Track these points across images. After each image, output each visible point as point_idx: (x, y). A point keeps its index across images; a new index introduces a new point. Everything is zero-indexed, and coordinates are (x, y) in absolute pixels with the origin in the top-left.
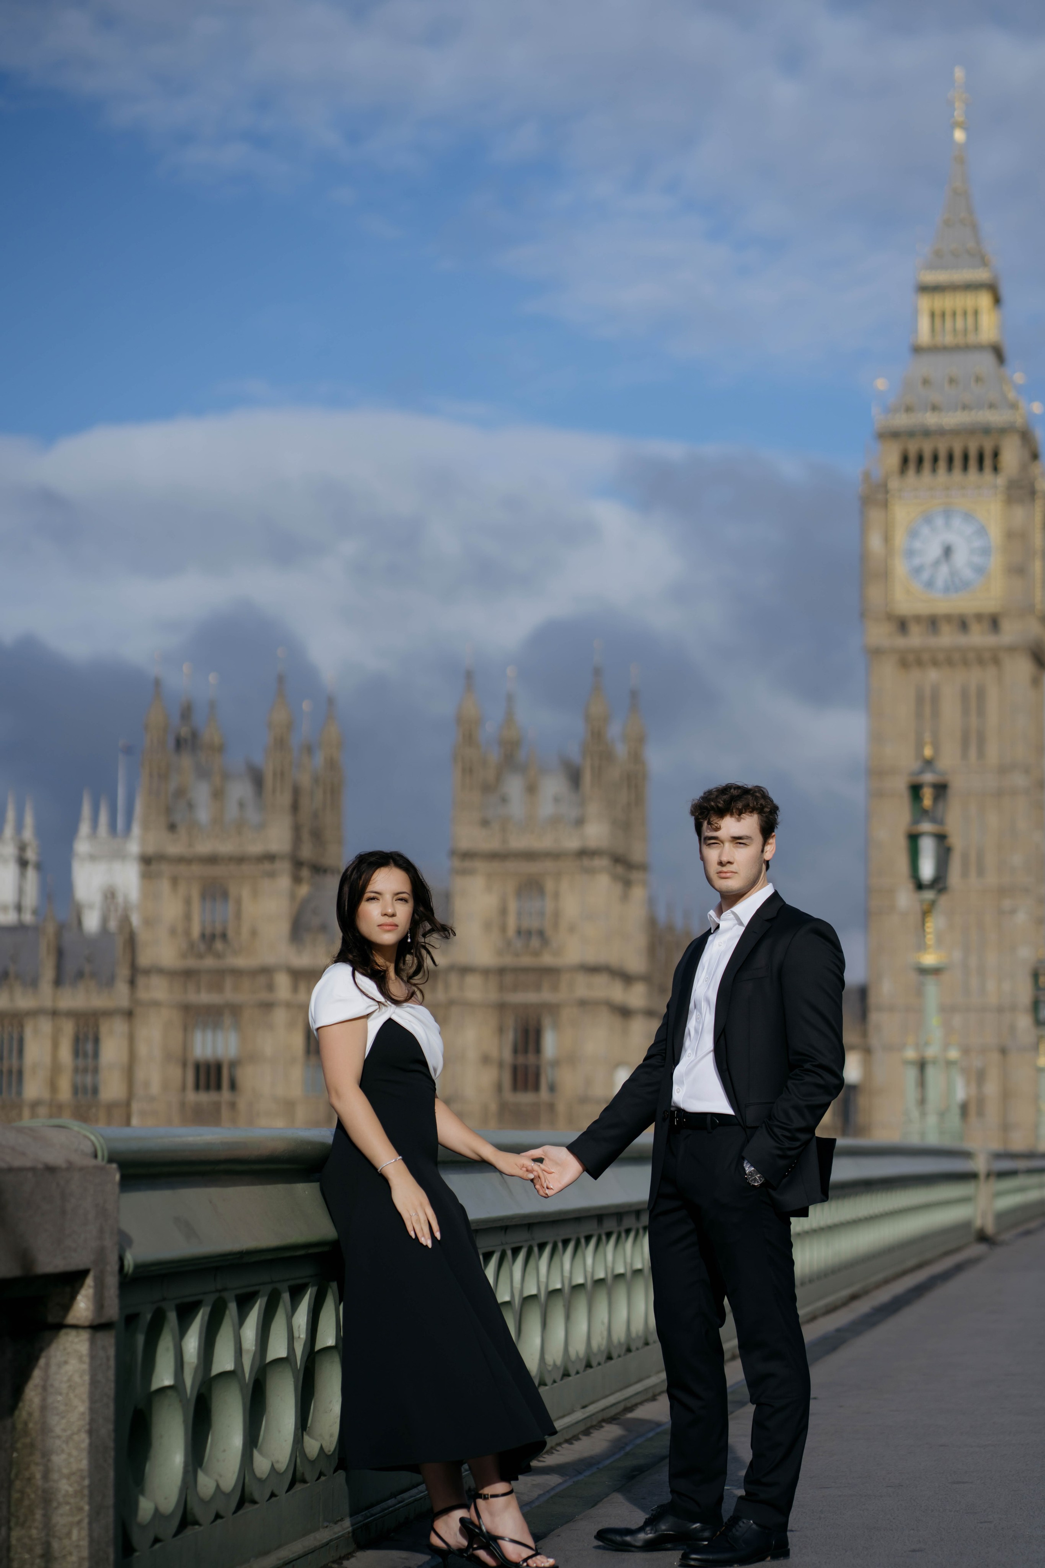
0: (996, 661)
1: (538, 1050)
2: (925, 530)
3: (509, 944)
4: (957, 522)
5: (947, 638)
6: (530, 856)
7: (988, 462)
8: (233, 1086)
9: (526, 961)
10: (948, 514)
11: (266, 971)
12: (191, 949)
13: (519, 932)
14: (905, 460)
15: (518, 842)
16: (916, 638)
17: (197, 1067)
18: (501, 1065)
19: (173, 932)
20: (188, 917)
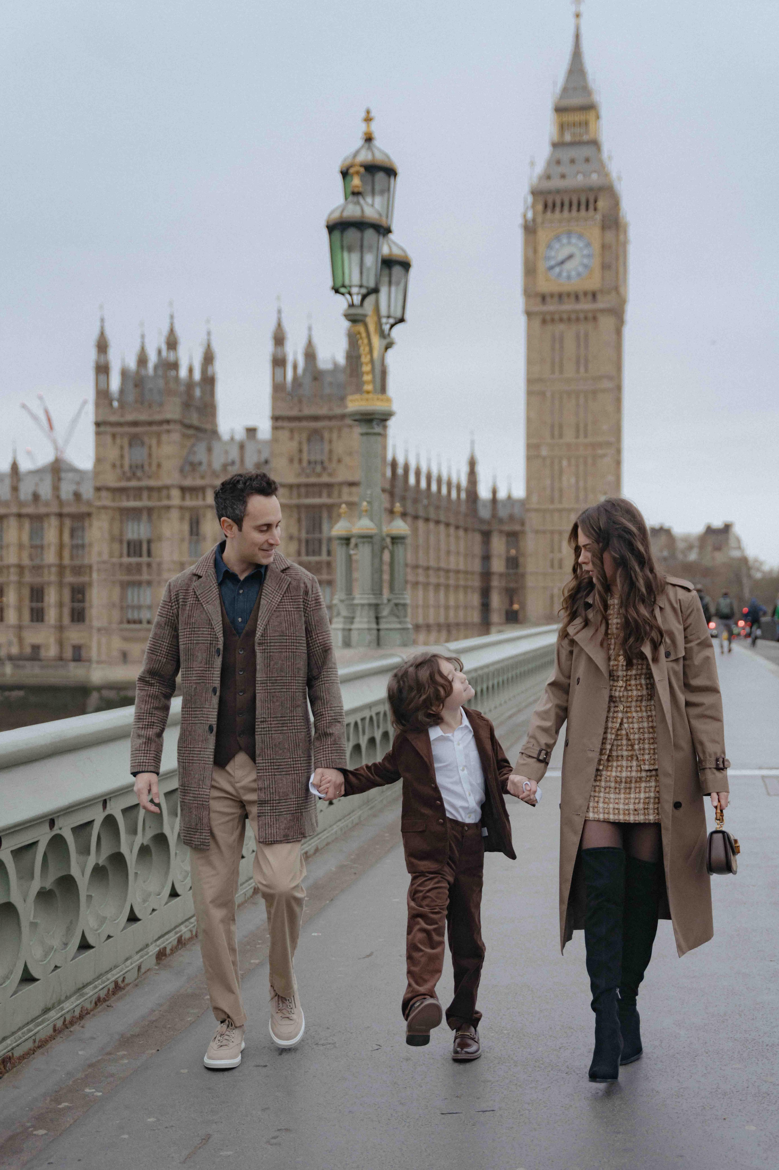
0: (595, 319)
1: (321, 532)
2: (557, 246)
3: (303, 469)
4: (574, 240)
5: (568, 306)
6: (316, 418)
7: (591, 206)
8: (149, 554)
9: (313, 480)
10: (569, 234)
11: (167, 488)
12: (124, 477)
13: (309, 462)
14: (546, 206)
15: (307, 411)
16: (551, 307)
17: (129, 543)
18: (300, 541)
19: (114, 466)
20: (122, 457)
